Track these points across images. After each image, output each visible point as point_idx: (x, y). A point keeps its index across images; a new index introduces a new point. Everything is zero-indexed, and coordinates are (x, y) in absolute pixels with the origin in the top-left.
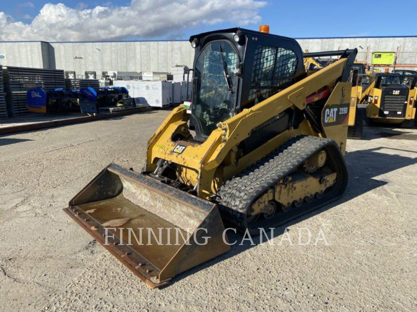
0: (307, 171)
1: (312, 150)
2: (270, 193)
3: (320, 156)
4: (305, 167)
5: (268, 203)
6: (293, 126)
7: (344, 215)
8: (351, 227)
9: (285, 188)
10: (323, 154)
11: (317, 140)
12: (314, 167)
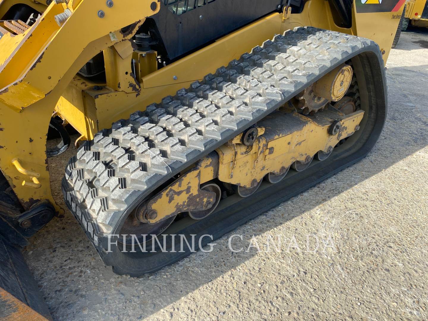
0: (307, 109)
1: (323, 63)
2: (207, 166)
3: (340, 78)
4: (303, 100)
5: (198, 190)
6: (291, 5)
7: (368, 203)
8: (381, 244)
9: (246, 152)
10: (346, 73)
11: (340, 40)
12: (322, 100)
